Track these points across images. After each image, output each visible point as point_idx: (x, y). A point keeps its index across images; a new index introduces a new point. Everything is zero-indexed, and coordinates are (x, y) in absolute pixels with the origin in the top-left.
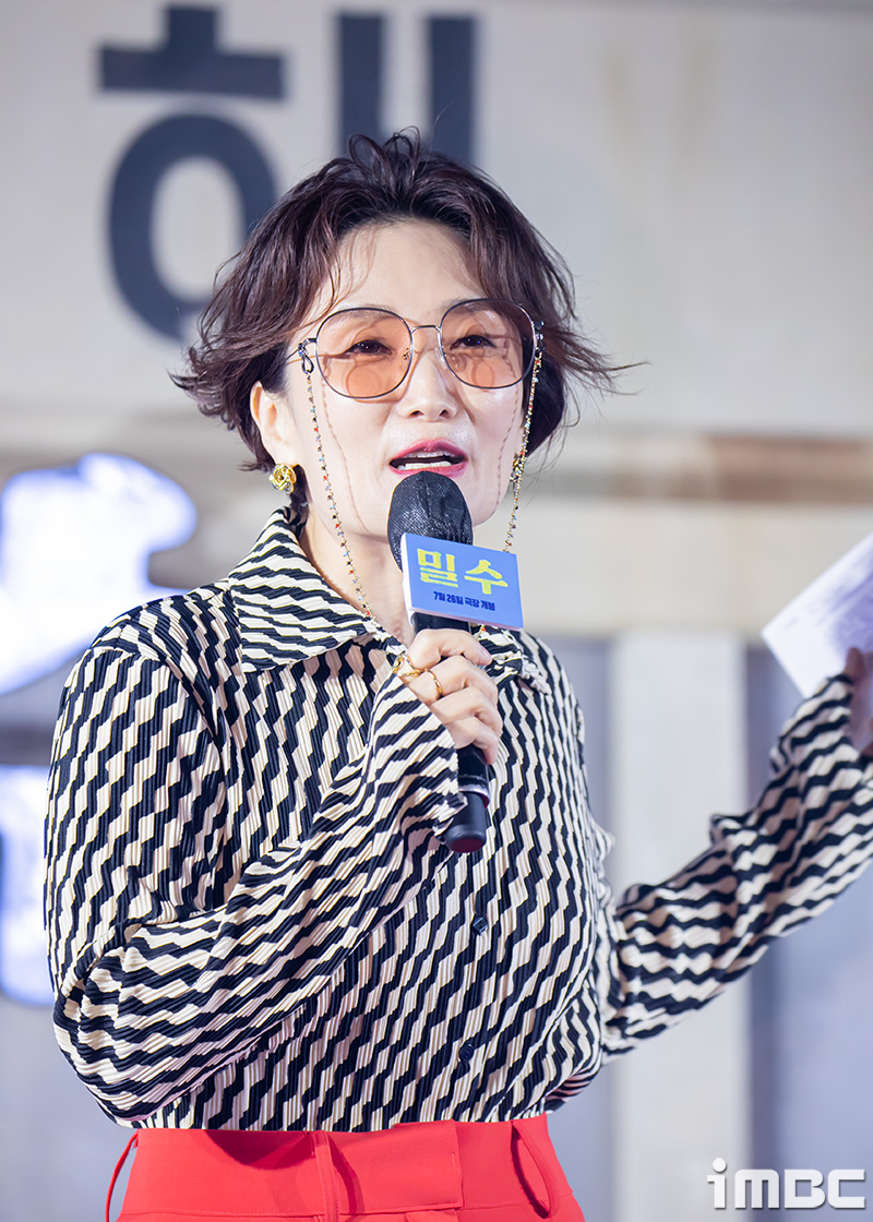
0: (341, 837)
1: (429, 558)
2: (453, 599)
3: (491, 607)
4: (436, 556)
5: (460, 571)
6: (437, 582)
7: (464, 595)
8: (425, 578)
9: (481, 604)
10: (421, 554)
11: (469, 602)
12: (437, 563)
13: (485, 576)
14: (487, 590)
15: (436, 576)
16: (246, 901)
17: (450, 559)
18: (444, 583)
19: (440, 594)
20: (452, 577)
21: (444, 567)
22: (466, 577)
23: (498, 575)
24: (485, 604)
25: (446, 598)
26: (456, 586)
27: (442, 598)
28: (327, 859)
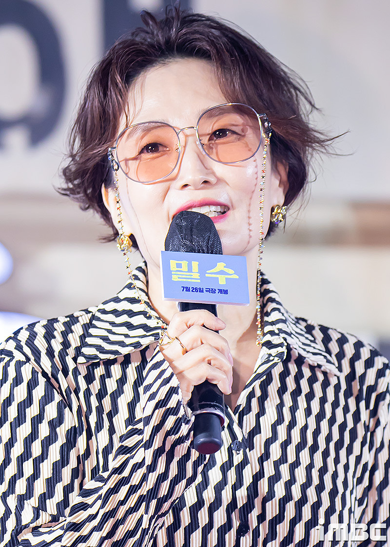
0: (132, 457)
1: (179, 266)
2: (196, 290)
3: (226, 292)
4: (184, 264)
5: (202, 271)
6: (184, 280)
7: (204, 287)
8: (175, 278)
9: (217, 291)
10: (173, 264)
11: (208, 290)
12: (185, 267)
13: (222, 273)
14: (222, 281)
15: (184, 276)
16: (84, 507)
17: (195, 265)
18: (190, 280)
19: (187, 288)
20: (197, 276)
21: (190, 270)
22: (207, 275)
23: (231, 271)
24: (221, 291)
25: (191, 289)
26: (199, 281)
27: (188, 289)
28: (126, 473)
